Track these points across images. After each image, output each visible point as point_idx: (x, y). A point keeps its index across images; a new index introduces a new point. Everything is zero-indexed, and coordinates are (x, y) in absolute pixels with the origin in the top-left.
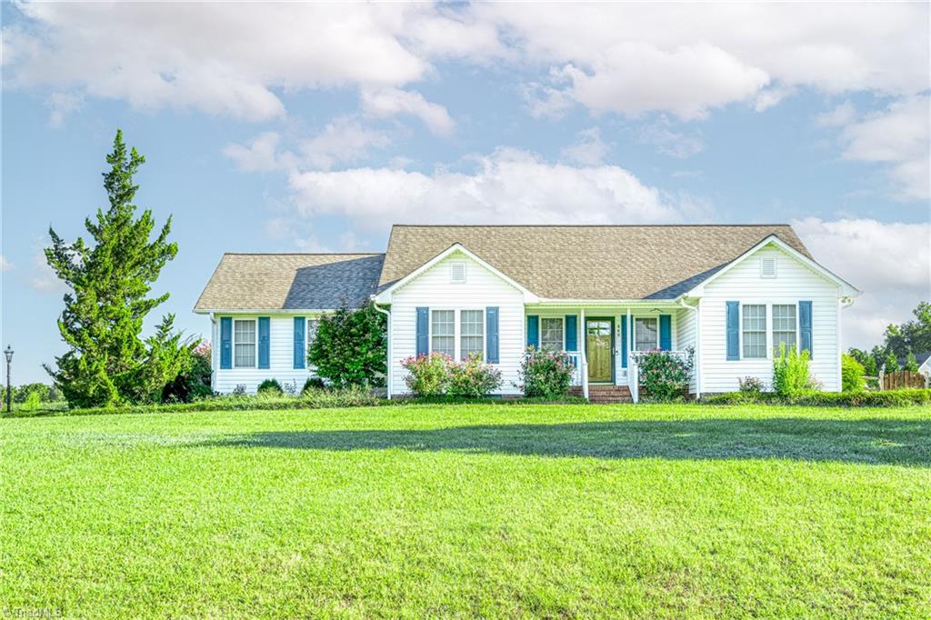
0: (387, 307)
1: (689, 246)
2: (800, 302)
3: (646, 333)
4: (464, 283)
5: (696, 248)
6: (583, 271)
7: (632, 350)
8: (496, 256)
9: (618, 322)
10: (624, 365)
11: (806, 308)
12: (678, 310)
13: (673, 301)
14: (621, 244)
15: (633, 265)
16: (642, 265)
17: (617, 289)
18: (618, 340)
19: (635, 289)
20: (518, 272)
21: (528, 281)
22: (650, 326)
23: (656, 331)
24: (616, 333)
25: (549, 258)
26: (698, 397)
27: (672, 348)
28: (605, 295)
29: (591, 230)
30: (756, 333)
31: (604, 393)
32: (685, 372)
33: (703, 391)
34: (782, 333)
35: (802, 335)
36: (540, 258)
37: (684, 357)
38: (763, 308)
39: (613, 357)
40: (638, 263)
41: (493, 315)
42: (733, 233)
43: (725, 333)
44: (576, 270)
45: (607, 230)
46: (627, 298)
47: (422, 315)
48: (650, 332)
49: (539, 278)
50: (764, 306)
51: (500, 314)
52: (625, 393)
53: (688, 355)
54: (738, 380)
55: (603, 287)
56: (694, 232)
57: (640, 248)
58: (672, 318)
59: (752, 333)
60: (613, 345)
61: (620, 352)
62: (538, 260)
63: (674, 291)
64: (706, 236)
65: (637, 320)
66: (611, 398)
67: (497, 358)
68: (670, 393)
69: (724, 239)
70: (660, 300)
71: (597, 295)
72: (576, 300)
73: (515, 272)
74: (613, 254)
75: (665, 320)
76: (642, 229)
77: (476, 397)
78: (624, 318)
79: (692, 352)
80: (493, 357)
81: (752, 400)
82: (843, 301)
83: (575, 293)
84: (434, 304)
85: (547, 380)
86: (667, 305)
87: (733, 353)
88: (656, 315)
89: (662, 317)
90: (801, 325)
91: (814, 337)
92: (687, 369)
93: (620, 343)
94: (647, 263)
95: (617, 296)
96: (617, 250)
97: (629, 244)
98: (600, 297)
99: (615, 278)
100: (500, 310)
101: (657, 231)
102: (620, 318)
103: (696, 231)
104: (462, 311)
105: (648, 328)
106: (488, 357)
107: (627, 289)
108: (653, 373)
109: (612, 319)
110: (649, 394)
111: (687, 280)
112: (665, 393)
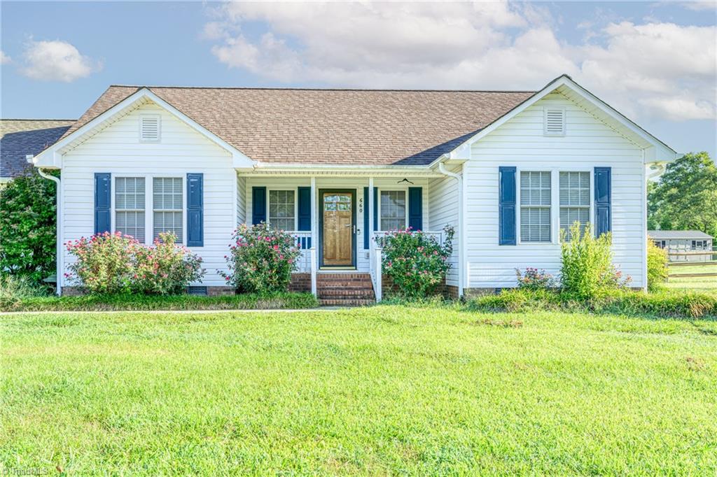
0: (56, 173)
1: (442, 109)
2: (595, 168)
3: (393, 209)
4: (158, 142)
5: (450, 111)
6: (317, 133)
7: (376, 229)
8: (217, 116)
9: (360, 196)
10: (367, 246)
11: (603, 177)
12: (432, 180)
13: (427, 167)
14: (365, 107)
15: (377, 127)
16: (389, 127)
17: (357, 153)
18: (360, 216)
19: (379, 154)
20: (238, 132)
21: (246, 143)
22: (397, 201)
23: (404, 206)
24: (358, 208)
25: (279, 119)
26: (461, 293)
27: (424, 225)
28: (341, 160)
29: (332, 93)
30: (537, 209)
31: (339, 285)
32: (442, 258)
33: (468, 285)
34: (572, 209)
35: (598, 212)
36: (268, 118)
37: (441, 238)
38: (547, 176)
39: (354, 236)
40: (384, 125)
41: (196, 185)
42: (490, 98)
43: (497, 209)
44: (308, 131)
45: (351, 94)
46: (369, 163)
47: (102, 183)
48: (397, 207)
49: (263, 140)
50: (549, 173)
51: (205, 183)
52: (366, 284)
53: (445, 236)
54: (515, 273)
55: (340, 150)
56: (446, 97)
57: (387, 111)
58: (423, 191)
59: (532, 208)
60: (354, 222)
61: (362, 230)
62: (265, 121)
63: (427, 157)
64: (461, 101)
65: (383, 193)
66: (347, 292)
67: (201, 239)
68: (423, 288)
69: (481, 103)
70: (411, 167)
71: (331, 160)
72: (302, 166)
73: (234, 132)
74: (355, 115)
75: (416, 194)
76: (390, 93)
77: (160, 293)
78: (366, 190)
79: (451, 233)
80: (196, 238)
81: (541, 304)
82: (653, 168)
83: (302, 158)
84: (118, 168)
85: (259, 270)
86: (418, 174)
87: (507, 237)
88: (404, 187)
89: (411, 189)
90: (596, 199)
91: (613, 216)
92: (444, 255)
93: (363, 221)
94: (394, 125)
95: (356, 161)
96: (360, 113)
97: (374, 107)
98: (334, 162)
99: (356, 140)
100: (205, 177)
101: (405, 95)
102: (363, 191)
103: (449, 96)
104: (154, 179)
105: (395, 203)
106: (189, 238)
107: (369, 153)
108: (401, 261)
109: (353, 192)
110: (396, 288)
111: (444, 144)
112: (417, 288)
